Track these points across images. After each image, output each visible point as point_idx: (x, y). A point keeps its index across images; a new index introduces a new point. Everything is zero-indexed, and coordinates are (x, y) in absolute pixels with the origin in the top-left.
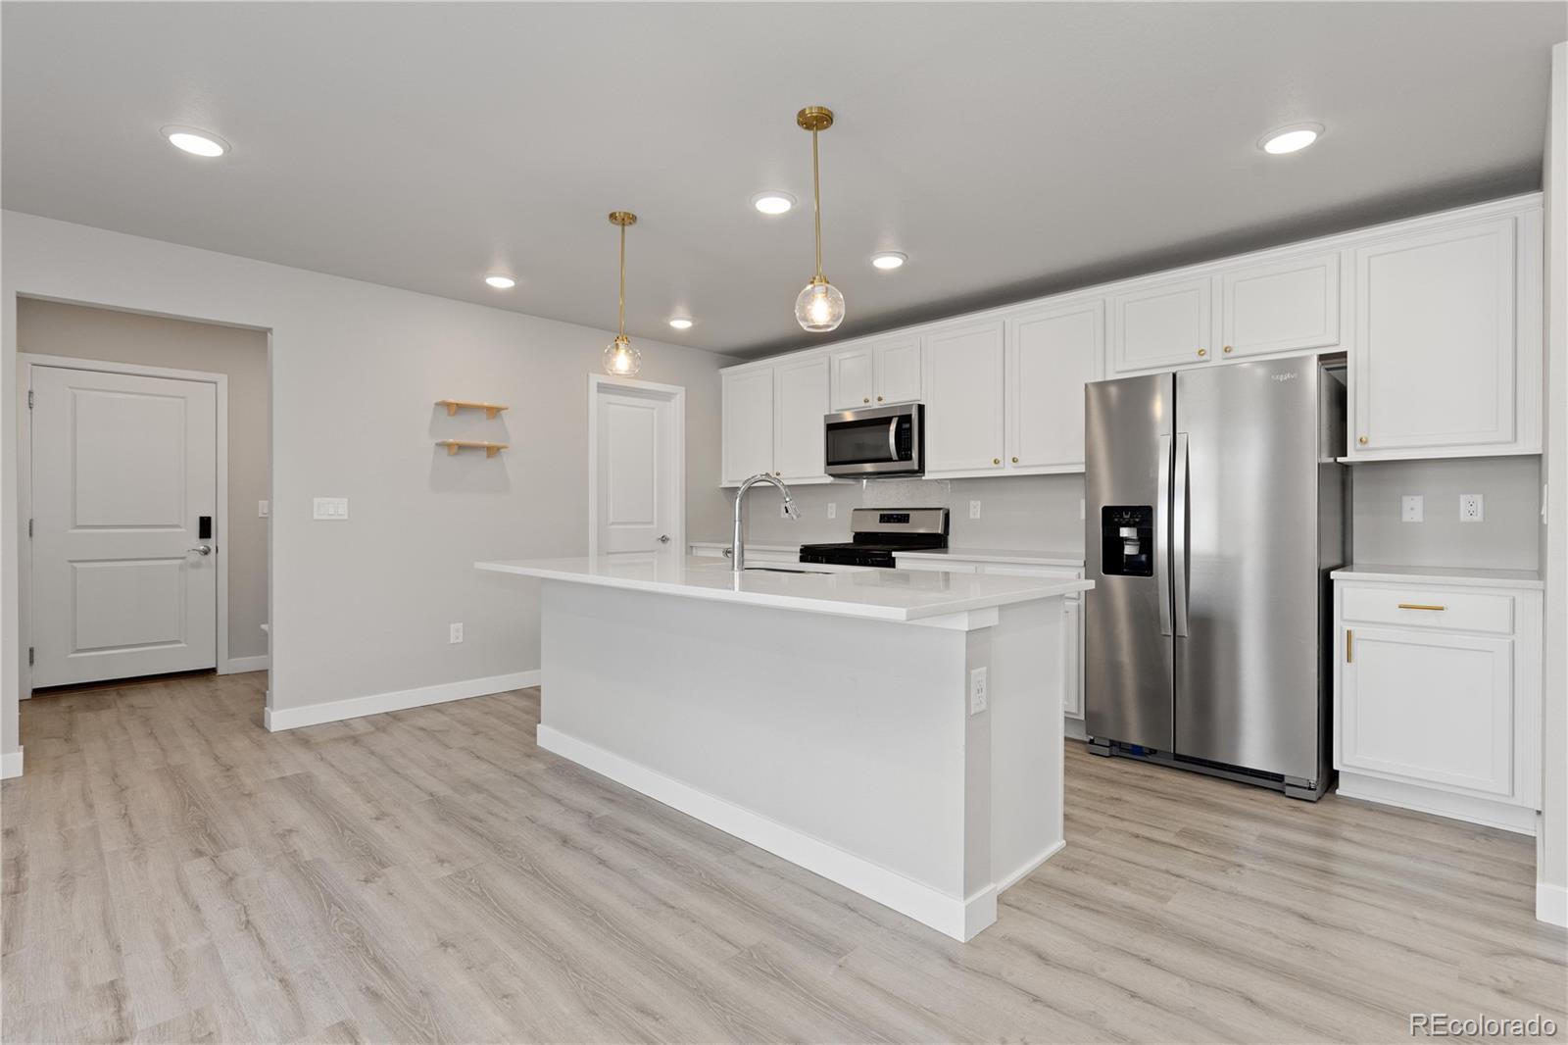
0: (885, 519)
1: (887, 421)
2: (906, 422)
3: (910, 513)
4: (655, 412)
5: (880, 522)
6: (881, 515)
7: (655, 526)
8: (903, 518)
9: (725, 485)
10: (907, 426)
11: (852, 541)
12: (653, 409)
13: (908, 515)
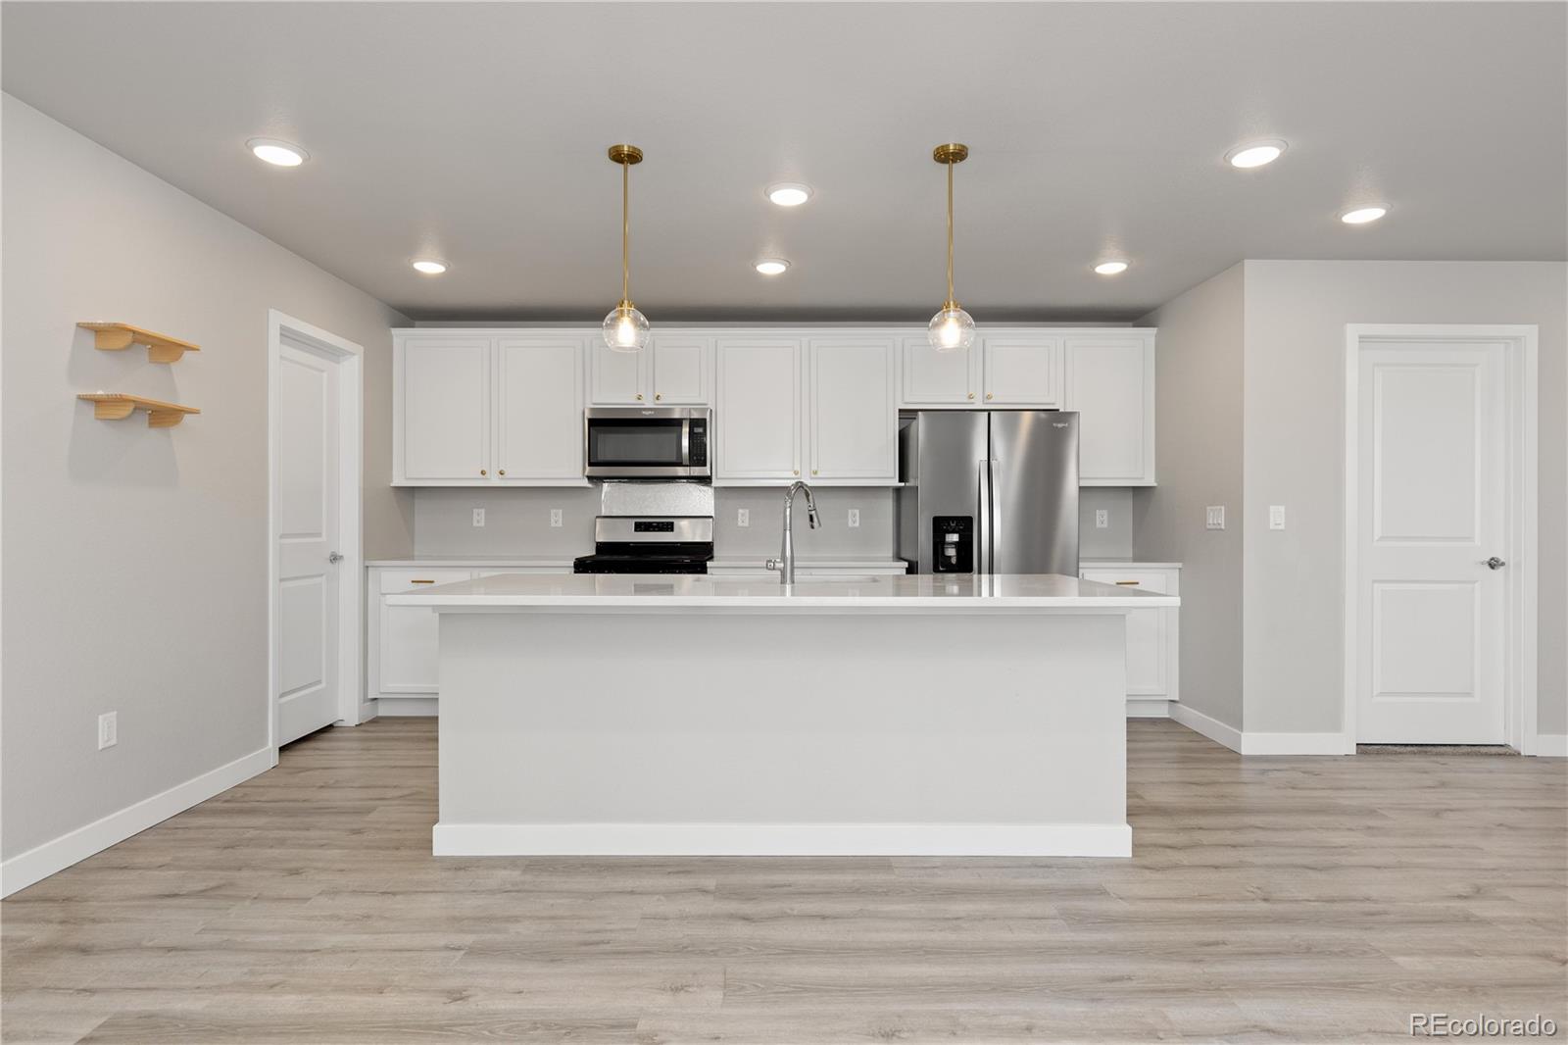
0: (639, 527)
1: (678, 423)
2: (699, 426)
3: (675, 521)
4: (325, 375)
5: (636, 530)
6: (636, 523)
7: (324, 538)
8: (667, 526)
9: (398, 481)
10: (700, 430)
11: (594, 553)
12: (322, 371)
13: (673, 523)
